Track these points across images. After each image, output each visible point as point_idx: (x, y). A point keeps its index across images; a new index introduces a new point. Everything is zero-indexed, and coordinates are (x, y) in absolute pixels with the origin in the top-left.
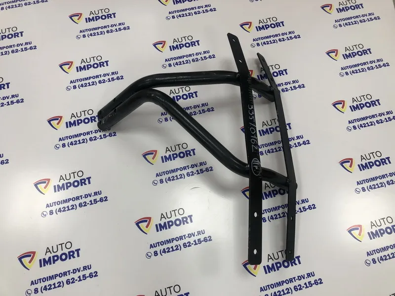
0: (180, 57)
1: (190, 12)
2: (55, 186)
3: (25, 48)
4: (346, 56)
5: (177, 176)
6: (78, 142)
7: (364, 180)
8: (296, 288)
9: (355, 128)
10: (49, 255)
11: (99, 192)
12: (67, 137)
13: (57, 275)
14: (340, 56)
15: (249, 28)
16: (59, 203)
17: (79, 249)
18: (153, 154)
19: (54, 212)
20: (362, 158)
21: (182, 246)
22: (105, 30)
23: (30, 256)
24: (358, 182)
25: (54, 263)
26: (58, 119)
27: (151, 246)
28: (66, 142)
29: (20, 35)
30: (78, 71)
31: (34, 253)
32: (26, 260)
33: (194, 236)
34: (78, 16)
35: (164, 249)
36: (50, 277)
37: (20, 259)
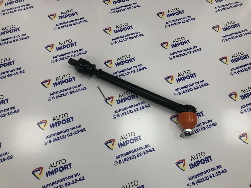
0: (121, 37)
1: (124, 8)
2: (50, 125)
3: (22, 38)
4: (225, 29)
5: (128, 112)
6: (62, 95)
7: (245, 105)
8: (211, 177)
9: (235, 73)
10: (52, 168)
11: (79, 126)
12: (55, 92)
13: (58, 181)
14: (221, 30)
15: (163, 16)
16: (54, 135)
17: (71, 163)
18: (111, 99)
19: (52, 141)
20: (242, 91)
21: (136, 156)
22: (72, 23)
23: (39, 170)
24: (241, 107)
25: (56, 173)
26: (48, 82)
27: (117, 158)
28: (55, 96)
29: (17, 30)
30: (57, 50)
31: (42, 168)
32: (37, 173)
33: (143, 149)
34: (54, 15)
35: (125, 159)
36: (54, 182)
37: (33, 173)
